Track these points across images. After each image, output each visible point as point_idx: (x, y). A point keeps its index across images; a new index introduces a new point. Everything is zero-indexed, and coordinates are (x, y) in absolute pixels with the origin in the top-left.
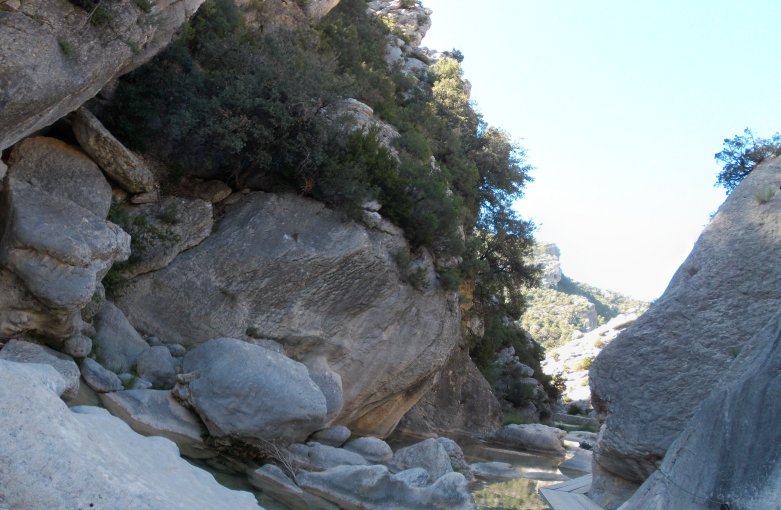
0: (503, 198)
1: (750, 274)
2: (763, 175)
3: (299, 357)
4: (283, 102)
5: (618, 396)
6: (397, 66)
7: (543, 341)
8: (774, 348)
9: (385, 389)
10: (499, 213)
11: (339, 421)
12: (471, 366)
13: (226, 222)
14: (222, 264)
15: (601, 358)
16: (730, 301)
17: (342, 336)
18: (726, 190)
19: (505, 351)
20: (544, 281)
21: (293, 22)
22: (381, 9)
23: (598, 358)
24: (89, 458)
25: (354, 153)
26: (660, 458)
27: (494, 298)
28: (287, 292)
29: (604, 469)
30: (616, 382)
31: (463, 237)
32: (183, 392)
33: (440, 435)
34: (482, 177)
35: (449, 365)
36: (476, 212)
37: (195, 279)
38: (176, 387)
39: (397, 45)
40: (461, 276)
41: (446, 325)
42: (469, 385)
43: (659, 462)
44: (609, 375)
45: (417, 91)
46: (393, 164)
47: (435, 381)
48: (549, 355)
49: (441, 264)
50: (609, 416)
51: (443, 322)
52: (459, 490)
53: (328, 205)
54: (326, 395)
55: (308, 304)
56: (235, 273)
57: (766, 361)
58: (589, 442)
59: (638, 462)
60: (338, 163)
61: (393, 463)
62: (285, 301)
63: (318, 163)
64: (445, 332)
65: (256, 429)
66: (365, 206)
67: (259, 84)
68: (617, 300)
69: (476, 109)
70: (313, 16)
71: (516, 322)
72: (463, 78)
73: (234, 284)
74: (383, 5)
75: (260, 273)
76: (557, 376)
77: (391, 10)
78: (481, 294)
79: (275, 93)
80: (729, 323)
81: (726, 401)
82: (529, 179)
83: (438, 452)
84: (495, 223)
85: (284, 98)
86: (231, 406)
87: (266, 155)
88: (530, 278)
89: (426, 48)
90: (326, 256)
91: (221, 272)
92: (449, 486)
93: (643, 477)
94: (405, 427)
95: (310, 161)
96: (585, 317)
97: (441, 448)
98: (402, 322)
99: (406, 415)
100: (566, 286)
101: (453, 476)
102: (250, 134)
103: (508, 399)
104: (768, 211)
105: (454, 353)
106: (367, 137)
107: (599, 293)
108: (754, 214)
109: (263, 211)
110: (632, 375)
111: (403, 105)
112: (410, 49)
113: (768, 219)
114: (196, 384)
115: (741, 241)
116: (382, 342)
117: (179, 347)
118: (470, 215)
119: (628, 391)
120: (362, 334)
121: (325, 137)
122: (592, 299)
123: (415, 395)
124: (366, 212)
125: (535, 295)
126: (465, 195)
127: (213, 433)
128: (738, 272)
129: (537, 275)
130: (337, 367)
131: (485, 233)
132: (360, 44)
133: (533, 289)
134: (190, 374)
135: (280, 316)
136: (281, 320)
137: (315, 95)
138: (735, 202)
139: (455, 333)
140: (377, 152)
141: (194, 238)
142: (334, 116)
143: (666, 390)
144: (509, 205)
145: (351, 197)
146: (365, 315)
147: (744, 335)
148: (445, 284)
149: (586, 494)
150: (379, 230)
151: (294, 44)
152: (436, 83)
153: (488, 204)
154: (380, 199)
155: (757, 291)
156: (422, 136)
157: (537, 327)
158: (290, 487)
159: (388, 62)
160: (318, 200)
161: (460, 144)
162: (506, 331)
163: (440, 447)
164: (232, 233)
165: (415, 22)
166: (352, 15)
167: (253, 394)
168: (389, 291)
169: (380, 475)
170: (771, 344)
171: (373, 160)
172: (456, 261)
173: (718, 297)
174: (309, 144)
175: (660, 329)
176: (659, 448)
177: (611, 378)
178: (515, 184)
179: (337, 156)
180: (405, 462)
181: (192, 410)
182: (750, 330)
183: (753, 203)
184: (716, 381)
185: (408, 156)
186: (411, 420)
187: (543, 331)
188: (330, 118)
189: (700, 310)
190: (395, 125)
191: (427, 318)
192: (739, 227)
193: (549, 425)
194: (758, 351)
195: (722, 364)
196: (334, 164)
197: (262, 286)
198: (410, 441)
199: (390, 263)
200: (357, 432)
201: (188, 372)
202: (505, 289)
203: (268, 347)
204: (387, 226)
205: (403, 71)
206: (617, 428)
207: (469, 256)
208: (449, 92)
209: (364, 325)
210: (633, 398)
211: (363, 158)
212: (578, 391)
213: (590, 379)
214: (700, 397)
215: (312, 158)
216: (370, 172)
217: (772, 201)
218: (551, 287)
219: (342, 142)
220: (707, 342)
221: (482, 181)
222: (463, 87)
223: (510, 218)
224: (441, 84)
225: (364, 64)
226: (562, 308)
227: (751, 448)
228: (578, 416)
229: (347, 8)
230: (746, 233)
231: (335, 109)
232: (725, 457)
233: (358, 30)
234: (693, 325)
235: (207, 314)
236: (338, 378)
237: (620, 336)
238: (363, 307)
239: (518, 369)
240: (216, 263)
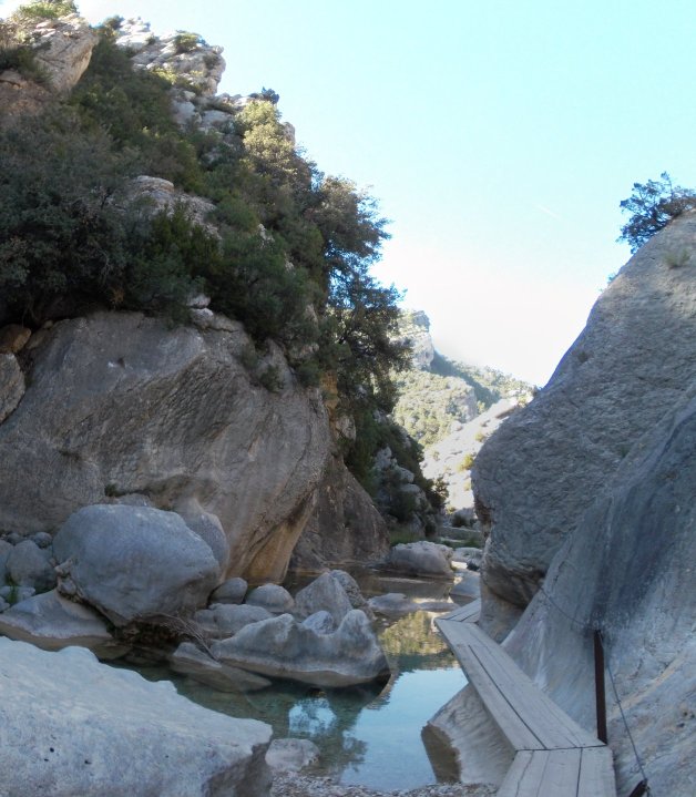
0: (356, 263)
1: (650, 355)
2: (680, 232)
3: (171, 505)
4: (57, 204)
5: (502, 503)
6: (192, 125)
7: (420, 437)
8: (665, 450)
9: (267, 522)
10: (353, 282)
11: (230, 572)
12: (348, 477)
13: (38, 370)
14: (51, 421)
15: (483, 454)
16: (624, 386)
17: (208, 467)
18: (631, 247)
19: (381, 453)
20: (415, 362)
21: (37, 104)
22: (151, 60)
23: (480, 455)
24: (18, 698)
25: (162, 241)
26: (542, 574)
27: (361, 389)
28: (132, 430)
29: (492, 591)
30: (500, 484)
31: (316, 319)
32: (69, 587)
33: (332, 570)
34: (327, 241)
35: (325, 479)
36: (325, 285)
37: (29, 449)
38: (60, 583)
39: (186, 100)
40: (320, 367)
41: (314, 431)
42: (351, 501)
43: (541, 580)
44: (492, 477)
45: (224, 149)
46: (214, 243)
47: (314, 502)
48: (427, 453)
49: (294, 355)
50: (494, 527)
51: (309, 428)
52: (364, 630)
53: (148, 313)
54: (209, 544)
55: (160, 439)
56: (69, 427)
57: (656, 465)
58: (476, 562)
59: (523, 580)
60: (146, 261)
61: (295, 611)
62: (134, 443)
63: (122, 266)
64: (314, 439)
65: (156, 604)
66: (192, 304)
67: (20, 193)
68: (498, 380)
69: (306, 157)
70: (59, 90)
71: (388, 416)
72: (282, 121)
73: (72, 440)
74: (153, 55)
75: (96, 417)
76: (439, 480)
77: (166, 59)
78: (346, 386)
79: (44, 197)
80: (620, 414)
81: (610, 511)
82: (385, 236)
83: (335, 589)
84: (350, 295)
85: (56, 200)
86: (122, 586)
87: (57, 275)
88: (399, 359)
89: (226, 95)
90: (162, 376)
91: (53, 431)
92: (354, 628)
93: (527, 599)
94: (296, 566)
95: (112, 267)
96: (463, 404)
97: (337, 583)
98: (265, 435)
99: (294, 551)
100: (440, 366)
101: (355, 614)
102: (29, 257)
103: (391, 513)
104: (679, 279)
105: (329, 464)
106: (174, 219)
107: (477, 374)
108: (662, 281)
109: (75, 343)
110: (516, 475)
111: (210, 169)
112: (204, 100)
113: (678, 289)
114: (78, 573)
115: (643, 312)
116: (250, 465)
117: (43, 535)
118: (319, 290)
119: (512, 496)
120: (226, 459)
121: (121, 231)
122: (470, 381)
123: (298, 524)
124: (194, 310)
125: (407, 380)
126: (310, 266)
127: (117, 623)
128: (637, 351)
129: (406, 355)
130: (211, 507)
131: (340, 309)
132: (134, 106)
133: (403, 373)
134: (67, 562)
135: (134, 463)
136: (137, 466)
137: (94, 184)
138: (641, 264)
139: (324, 440)
140: (191, 234)
141: (10, 402)
142: (126, 203)
143: (550, 494)
144: (364, 271)
145: (171, 297)
146: (224, 436)
147: (637, 430)
148: (304, 380)
149: (476, 623)
150: (214, 329)
151: (47, 131)
152: (247, 133)
153: (339, 273)
154: (208, 291)
155: (655, 376)
156: (242, 201)
157: (413, 420)
158: (208, 663)
159: (179, 122)
160: (135, 310)
161: (293, 203)
162: (379, 428)
163: (334, 581)
164: (48, 379)
165: (203, 65)
166: (112, 74)
167: (138, 565)
168: (243, 401)
169: (288, 627)
170: (663, 445)
171: (188, 244)
172: (311, 348)
173: (612, 380)
174: (104, 246)
175: (546, 417)
176: (542, 563)
177: (494, 479)
178: (368, 245)
179: (143, 250)
180: (307, 607)
181: (86, 604)
182: (642, 425)
183: (662, 266)
184: (601, 485)
185: (230, 230)
186: (301, 556)
187: (420, 426)
188: (121, 208)
189: (589, 395)
190: (206, 196)
191: (292, 425)
192: (643, 295)
193: (436, 542)
194: (648, 452)
195: (609, 465)
196: (141, 262)
197: (103, 432)
198: (305, 581)
199: (234, 366)
200: (254, 582)
201: (64, 561)
202: (372, 376)
203: (133, 504)
204: (222, 322)
205: (202, 129)
206: (502, 539)
207: (325, 341)
208: (266, 141)
209: (226, 447)
210: (517, 505)
211: (174, 247)
212: (460, 498)
213: (473, 481)
214: (585, 504)
215: (113, 262)
216: (187, 261)
217: (685, 266)
218: (423, 369)
219: (144, 232)
220: (596, 436)
221: (327, 246)
222: (283, 132)
223: (368, 287)
224: (254, 133)
225: (145, 130)
226: (437, 394)
227: (629, 565)
228: (463, 529)
229: (102, 68)
230: (651, 303)
231: (124, 193)
232: (604, 573)
233: (126, 91)
234: (582, 414)
235: (57, 485)
236: (215, 519)
237: (502, 427)
238: (219, 427)
239: (397, 475)
240: (44, 422)
